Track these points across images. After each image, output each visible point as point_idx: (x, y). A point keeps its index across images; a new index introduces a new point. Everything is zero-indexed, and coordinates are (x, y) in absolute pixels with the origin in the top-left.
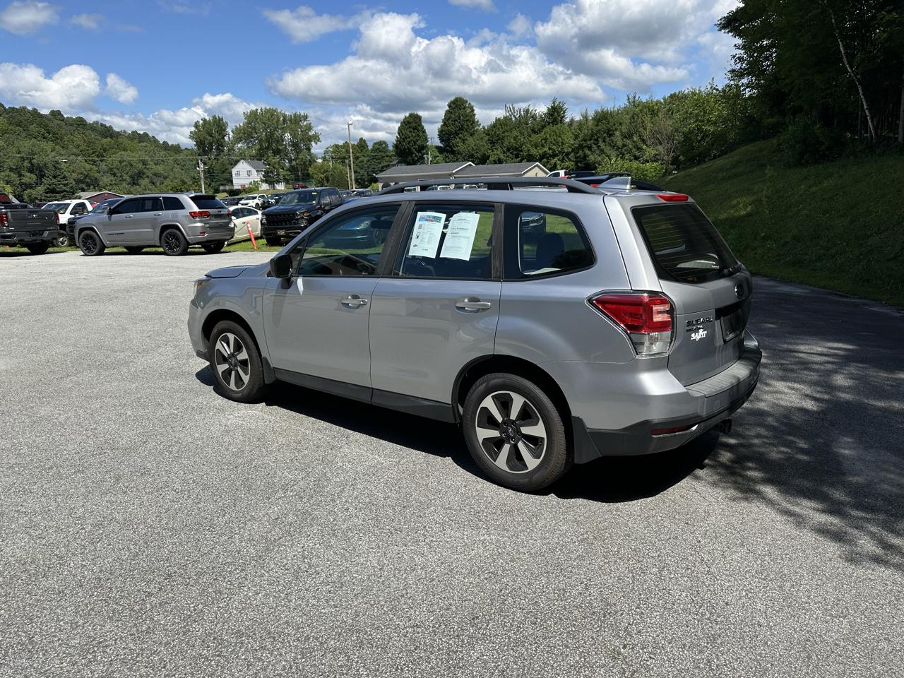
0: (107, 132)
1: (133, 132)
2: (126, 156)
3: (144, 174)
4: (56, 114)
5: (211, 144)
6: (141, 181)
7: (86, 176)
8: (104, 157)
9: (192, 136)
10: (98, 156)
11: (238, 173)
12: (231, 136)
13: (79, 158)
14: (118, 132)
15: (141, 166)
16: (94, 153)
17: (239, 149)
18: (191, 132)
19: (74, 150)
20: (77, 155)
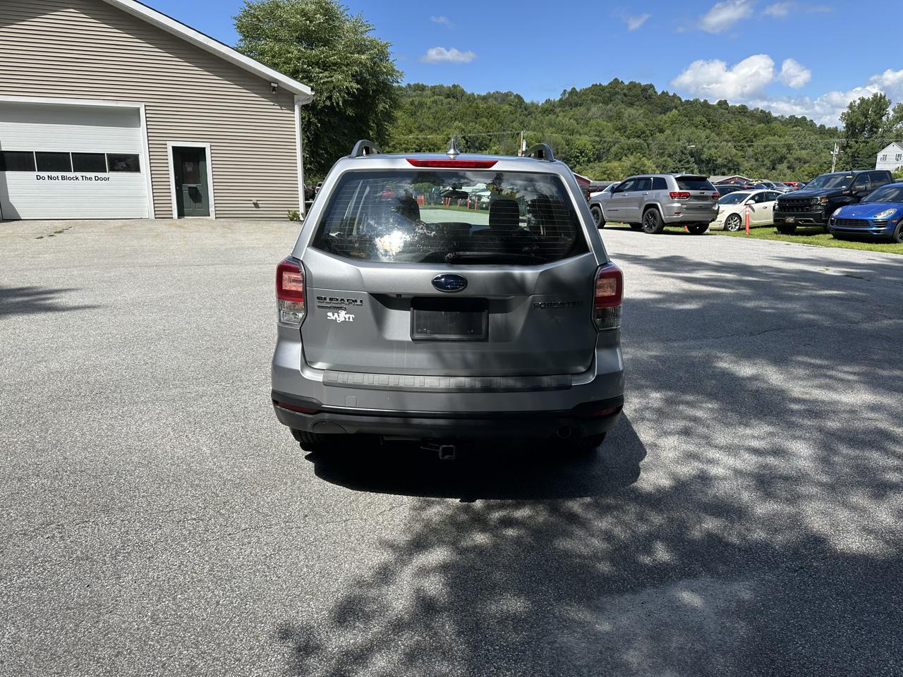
0: (765, 118)
1: (791, 117)
2: (773, 140)
3: (785, 158)
4: (723, 104)
5: (863, 126)
6: (779, 167)
7: (730, 161)
8: (753, 142)
9: (845, 117)
10: (747, 142)
11: (885, 158)
12: (890, 116)
13: (730, 144)
14: (776, 118)
15: (784, 150)
16: (745, 138)
17: (897, 130)
18: (843, 114)
19: (727, 136)
20: (728, 141)
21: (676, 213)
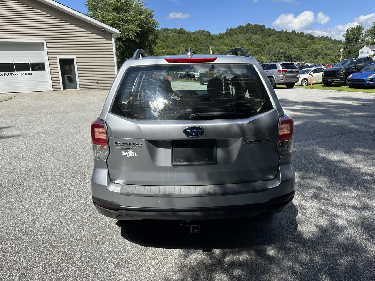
0: (311, 37)
1: (322, 36)
2: (315, 47)
3: (321, 54)
4: (294, 32)
5: (353, 39)
6: (318, 58)
7: (297, 56)
8: (306, 47)
9: (345, 36)
10: (304, 47)
11: (362, 52)
12: (364, 34)
13: (297, 49)
14: (316, 37)
15: (320, 51)
16: (303, 46)
17: (367, 40)
18: (344, 34)
19: (296, 46)
20: (296, 48)
21: (281, 79)
